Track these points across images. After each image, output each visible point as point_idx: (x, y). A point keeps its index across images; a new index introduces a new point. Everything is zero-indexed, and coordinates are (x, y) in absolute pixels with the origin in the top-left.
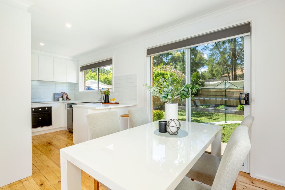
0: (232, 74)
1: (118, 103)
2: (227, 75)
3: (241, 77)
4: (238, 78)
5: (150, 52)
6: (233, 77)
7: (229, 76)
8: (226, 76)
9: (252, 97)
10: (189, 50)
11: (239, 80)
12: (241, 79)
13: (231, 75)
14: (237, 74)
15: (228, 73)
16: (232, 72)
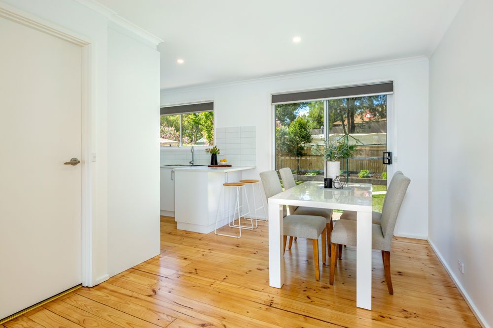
0: (349, 122)
1: (230, 166)
2: (341, 123)
3: (360, 128)
4: (356, 129)
5: (275, 98)
6: (350, 127)
7: (344, 125)
8: (339, 125)
9: (395, 155)
10: (328, 101)
11: (358, 133)
12: (361, 130)
13: (346, 123)
14: (355, 122)
15: (343, 121)
16: (349, 120)
